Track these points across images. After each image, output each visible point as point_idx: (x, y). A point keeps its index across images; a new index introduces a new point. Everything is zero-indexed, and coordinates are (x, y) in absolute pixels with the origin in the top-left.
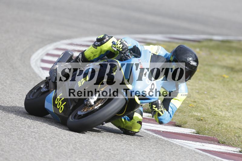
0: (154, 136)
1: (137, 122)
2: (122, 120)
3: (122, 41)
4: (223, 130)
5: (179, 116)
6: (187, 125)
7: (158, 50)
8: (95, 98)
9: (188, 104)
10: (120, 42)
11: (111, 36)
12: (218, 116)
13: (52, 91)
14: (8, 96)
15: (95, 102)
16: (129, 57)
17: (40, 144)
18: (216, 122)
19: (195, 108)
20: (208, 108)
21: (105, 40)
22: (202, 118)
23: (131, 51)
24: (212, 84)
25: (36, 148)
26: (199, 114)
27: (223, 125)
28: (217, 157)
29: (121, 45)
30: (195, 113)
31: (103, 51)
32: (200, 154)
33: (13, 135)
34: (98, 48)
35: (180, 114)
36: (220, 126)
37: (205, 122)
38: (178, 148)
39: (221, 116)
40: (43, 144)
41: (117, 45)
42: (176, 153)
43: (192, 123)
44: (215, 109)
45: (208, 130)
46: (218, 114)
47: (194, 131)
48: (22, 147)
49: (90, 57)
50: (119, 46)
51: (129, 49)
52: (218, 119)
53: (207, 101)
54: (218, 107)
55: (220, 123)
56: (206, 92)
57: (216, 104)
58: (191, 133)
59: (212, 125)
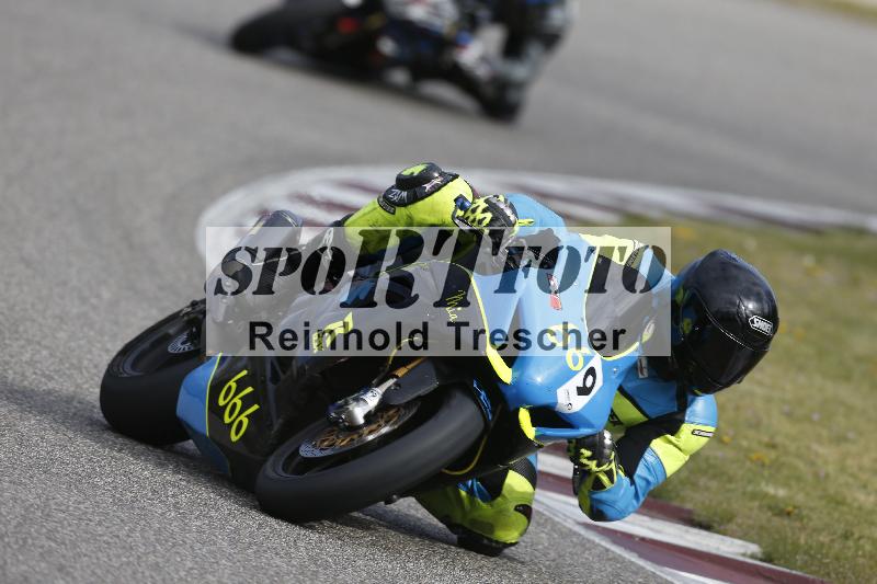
0: (607, 550)
1: (516, 509)
2: (459, 494)
3: (494, 201)
4: (861, 560)
5: (707, 489)
6: (732, 526)
8: (372, 400)
9: (748, 450)
10: (486, 201)
11: (453, 172)
12: (849, 505)
14: (99, 345)
15: (369, 417)
17: (190, 531)
18: (840, 528)
19: (770, 467)
20: (816, 475)
21: (428, 186)
22: (790, 509)
24: (844, 392)
25: (174, 545)
26: (782, 493)
27: (862, 542)
29: (489, 216)
30: (767, 485)
31: (415, 224)
33: (95, 486)
34: (401, 211)
35: (714, 484)
36: (851, 543)
37: (798, 524)
39: (860, 508)
40: (200, 531)
41: (474, 211)
43: (751, 522)
44: (843, 479)
45: (806, 553)
46: (849, 500)
47: (754, 548)
48: (122, 534)
50: (479, 215)
52: (849, 517)
53: (815, 447)
54: (852, 475)
55: (852, 534)
56: (816, 417)
57: (849, 462)
58: (744, 555)
59: (824, 538)
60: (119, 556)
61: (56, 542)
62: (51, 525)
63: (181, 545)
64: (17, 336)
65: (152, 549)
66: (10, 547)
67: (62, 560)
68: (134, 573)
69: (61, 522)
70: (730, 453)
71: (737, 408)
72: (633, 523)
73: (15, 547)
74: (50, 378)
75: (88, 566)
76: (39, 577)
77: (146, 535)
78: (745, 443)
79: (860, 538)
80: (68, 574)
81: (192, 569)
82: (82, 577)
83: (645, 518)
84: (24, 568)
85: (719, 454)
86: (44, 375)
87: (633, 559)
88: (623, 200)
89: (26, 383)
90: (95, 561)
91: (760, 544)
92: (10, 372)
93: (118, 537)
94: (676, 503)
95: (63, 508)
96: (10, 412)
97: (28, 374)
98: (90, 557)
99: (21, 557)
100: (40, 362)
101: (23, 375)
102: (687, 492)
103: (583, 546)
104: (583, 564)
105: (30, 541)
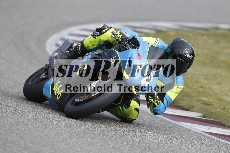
0: (162, 119)
1: (134, 109)
2: (119, 108)
3: (122, 32)
4: (229, 115)
5: (186, 100)
6: (195, 109)
7: (156, 41)
9: (196, 89)
10: (120, 32)
11: (111, 26)
12: (224, 101)
13: (51, 78)
16: (128, 48)
18: (222, 107)
19: (202, 93)
20: (214, 94)
21: (104, 31)
22: (209, 103)
23: (130, 42)
24: (219, 71)
26: (206, 99)
28: (222, 140)
29: (121, 36)
30: (202, 97)
31: (101, 41)
32: (206, 137)
34: (97, 37)
35: (188, 99)
36: (225, 110)
37: (211, 107)
38: (186, 131)
39: (227, 101)
41: (117, 35)
42: (183, 136)
43: (199, 107)
44: (221, 94)
46: (224, 99)
47: (200, 114)
49: (89, 47)
50: (118, 36)
51: (128, 40)
52: (225, 104)
53: (213, 86)
54: (224, 93)
55: (226, 108)
56: (212, 78)
57: (223, 89)
58: (198, 116)
59: (218, 110)
60: (36, 133)
61: (20, 131)
62: (18, 127)
63: (52, 129)
64: (2, 78)
65: (44, 130)
66: (8, 133)
67: (22, 136)
68: (41, 137)
69: (20, 126)
70: (191, 90)
71: (192, 78)
72: (168, 111)
73: (9, 133)
74: (13, 88)
75: (29, 137)
76: (16, 141)
77: (42, 127)
78: (195, 87)
79: (228, 109)
80: (24, 139)
81: (55, 134)
82: (28, 139)
83: (171, 109)
84: (12, 139)
85: (189, 90)
86: (11, 88)
87: (170, 120)
88: (155, 26)
89: (6, 90)
90: (30, 135)
91: (202, 113)
92: (2, 88)
93: (35, 128)
94: (179, 105)
95: (20, 122)
96: (3, 98)
97: (7, 88)
98: (29, 134)
99: (11, 136)
100: (9, 84)
101: (6, 88)
102: (181, 101)
103: (156, 118)
104: (157, 123)
105: (13, 131)
